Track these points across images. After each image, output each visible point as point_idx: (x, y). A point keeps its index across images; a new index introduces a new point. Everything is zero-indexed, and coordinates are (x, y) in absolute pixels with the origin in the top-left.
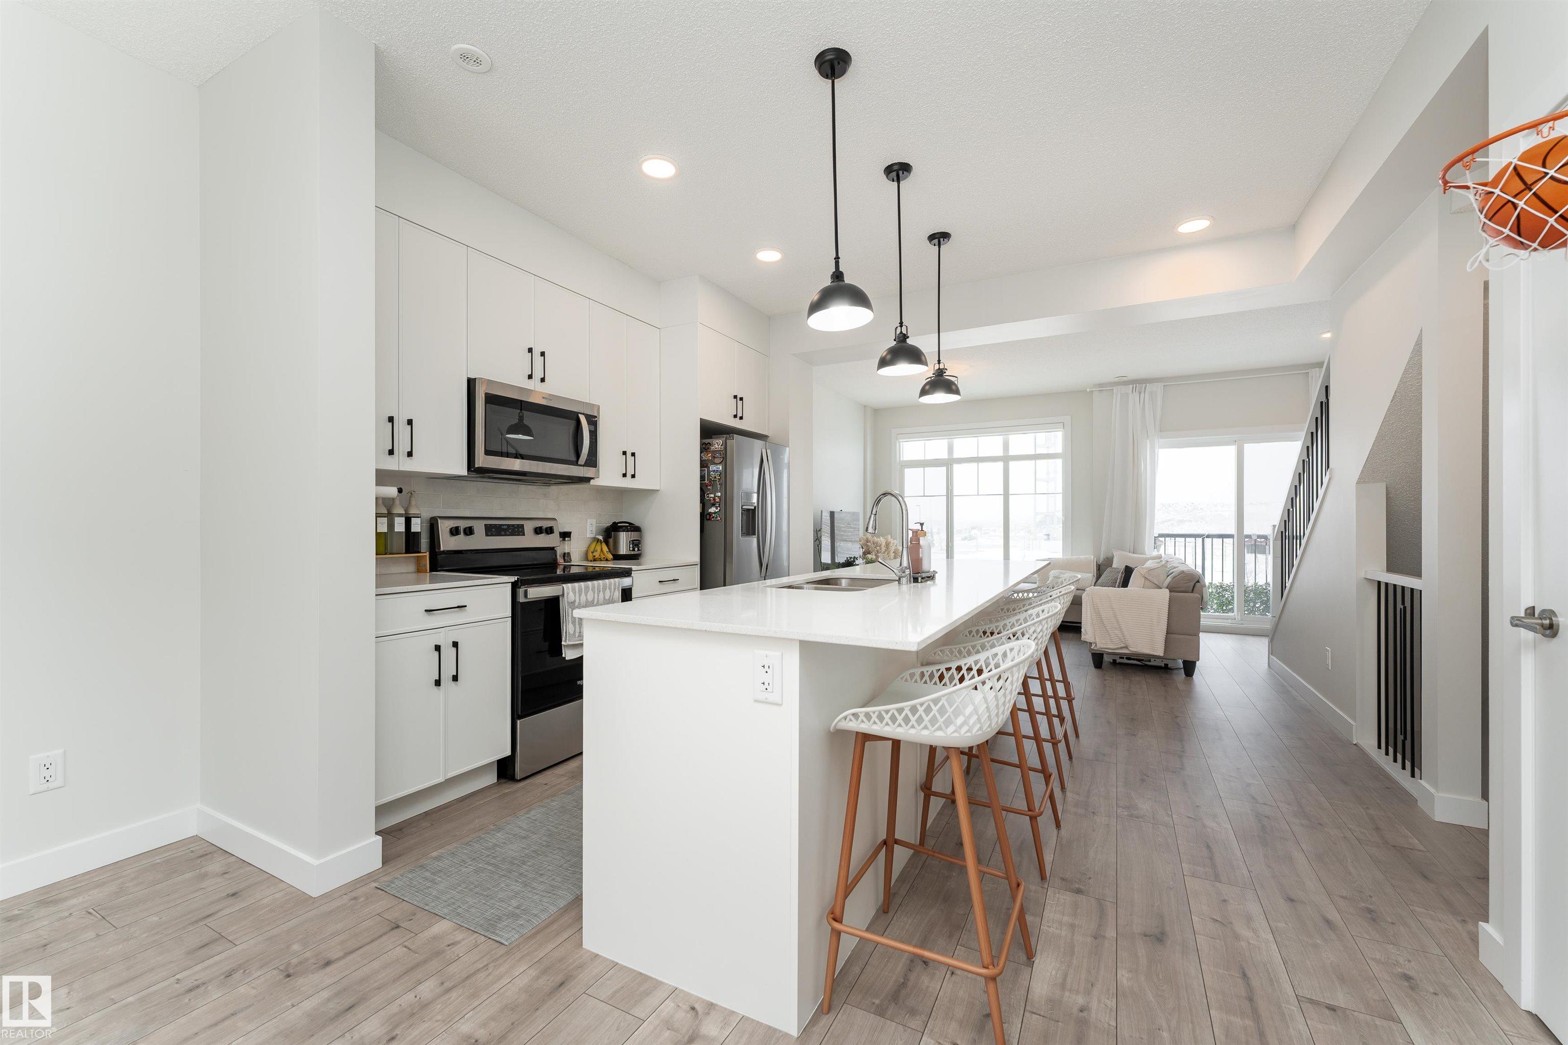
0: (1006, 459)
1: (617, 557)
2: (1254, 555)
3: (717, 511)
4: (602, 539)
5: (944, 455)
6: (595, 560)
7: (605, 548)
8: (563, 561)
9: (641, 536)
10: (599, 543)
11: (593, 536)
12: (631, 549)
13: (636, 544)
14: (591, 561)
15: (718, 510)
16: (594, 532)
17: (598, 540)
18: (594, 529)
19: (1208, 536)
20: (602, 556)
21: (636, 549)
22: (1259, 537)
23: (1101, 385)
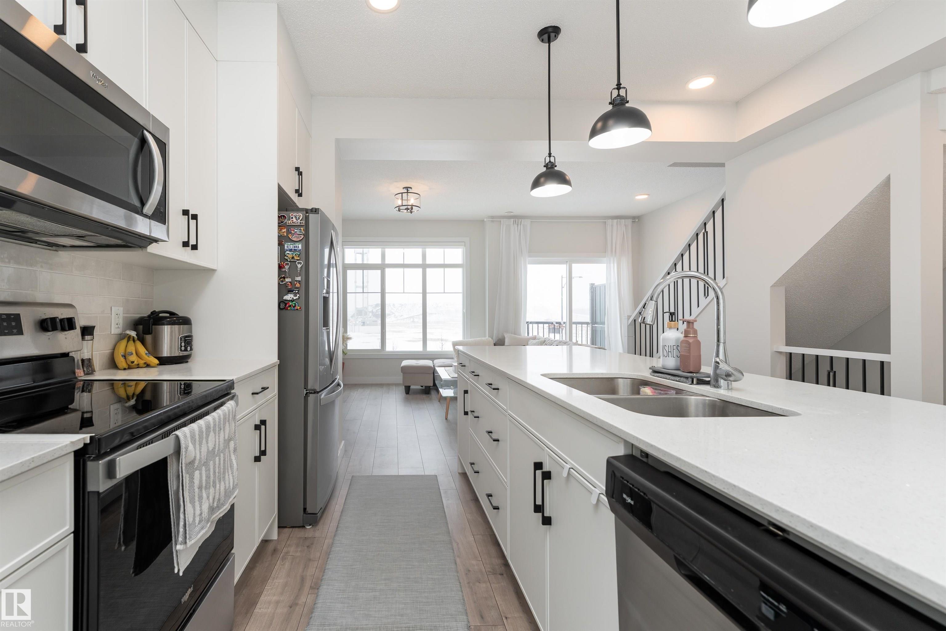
0: (424, 266)
1: (164, 361)
2: (554, 334)
3: (295, 298)
4: (135, 336)
5: (379, 261)
6: (130, 368)
7: (142, 350)
8: (82, 374)
9: (190, 330)
10: (131, 342)
11: (119, 331)
12: (183, 348)
13: (187, 341)
14: (125, 369)
15: (297, 297)
16: (121, 326)
17: (129, 338)
18: (121, 321)
19: (531, 323)
20: (142, 362)
21: (189, 348)
22: (557, 323)
23: (493, 217)
